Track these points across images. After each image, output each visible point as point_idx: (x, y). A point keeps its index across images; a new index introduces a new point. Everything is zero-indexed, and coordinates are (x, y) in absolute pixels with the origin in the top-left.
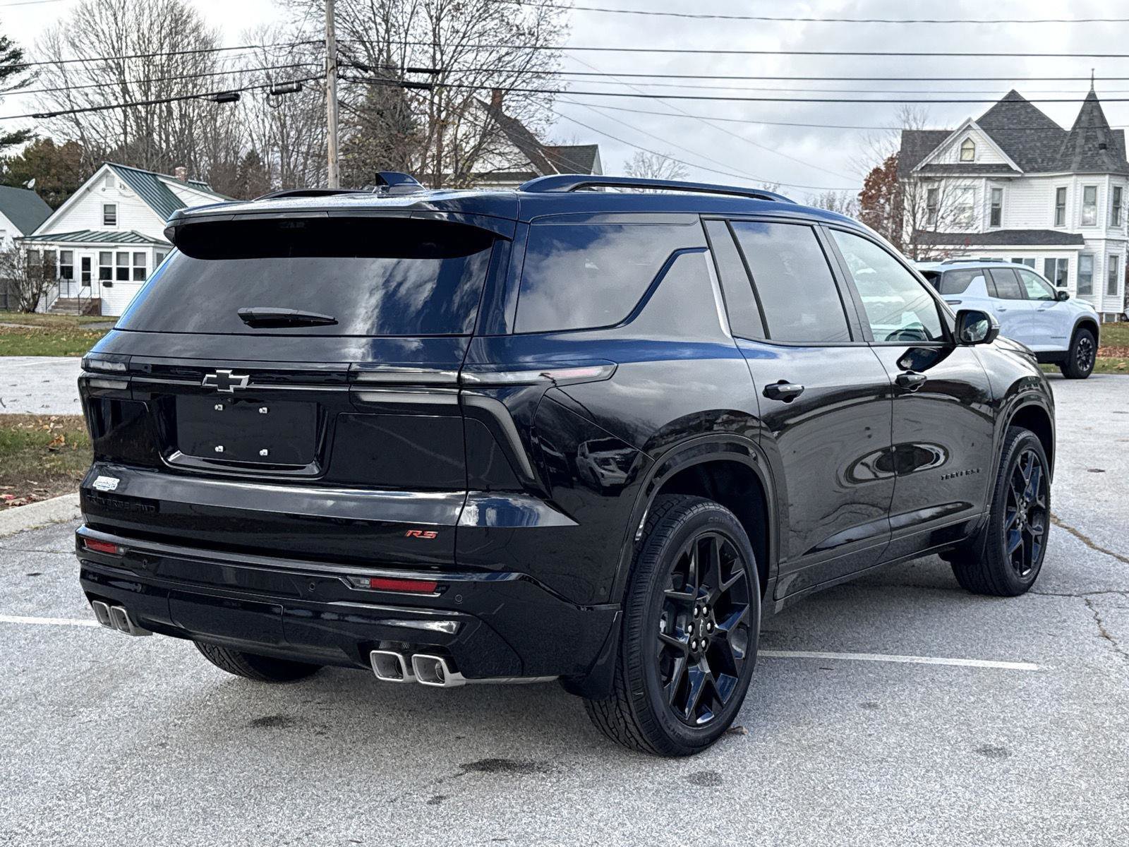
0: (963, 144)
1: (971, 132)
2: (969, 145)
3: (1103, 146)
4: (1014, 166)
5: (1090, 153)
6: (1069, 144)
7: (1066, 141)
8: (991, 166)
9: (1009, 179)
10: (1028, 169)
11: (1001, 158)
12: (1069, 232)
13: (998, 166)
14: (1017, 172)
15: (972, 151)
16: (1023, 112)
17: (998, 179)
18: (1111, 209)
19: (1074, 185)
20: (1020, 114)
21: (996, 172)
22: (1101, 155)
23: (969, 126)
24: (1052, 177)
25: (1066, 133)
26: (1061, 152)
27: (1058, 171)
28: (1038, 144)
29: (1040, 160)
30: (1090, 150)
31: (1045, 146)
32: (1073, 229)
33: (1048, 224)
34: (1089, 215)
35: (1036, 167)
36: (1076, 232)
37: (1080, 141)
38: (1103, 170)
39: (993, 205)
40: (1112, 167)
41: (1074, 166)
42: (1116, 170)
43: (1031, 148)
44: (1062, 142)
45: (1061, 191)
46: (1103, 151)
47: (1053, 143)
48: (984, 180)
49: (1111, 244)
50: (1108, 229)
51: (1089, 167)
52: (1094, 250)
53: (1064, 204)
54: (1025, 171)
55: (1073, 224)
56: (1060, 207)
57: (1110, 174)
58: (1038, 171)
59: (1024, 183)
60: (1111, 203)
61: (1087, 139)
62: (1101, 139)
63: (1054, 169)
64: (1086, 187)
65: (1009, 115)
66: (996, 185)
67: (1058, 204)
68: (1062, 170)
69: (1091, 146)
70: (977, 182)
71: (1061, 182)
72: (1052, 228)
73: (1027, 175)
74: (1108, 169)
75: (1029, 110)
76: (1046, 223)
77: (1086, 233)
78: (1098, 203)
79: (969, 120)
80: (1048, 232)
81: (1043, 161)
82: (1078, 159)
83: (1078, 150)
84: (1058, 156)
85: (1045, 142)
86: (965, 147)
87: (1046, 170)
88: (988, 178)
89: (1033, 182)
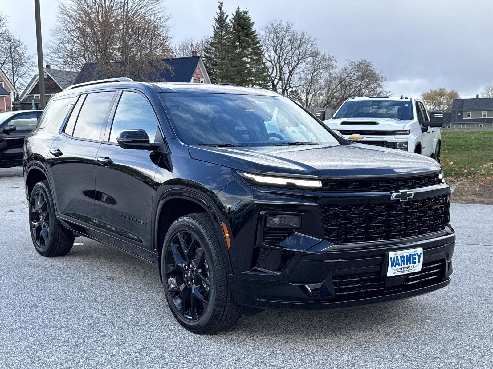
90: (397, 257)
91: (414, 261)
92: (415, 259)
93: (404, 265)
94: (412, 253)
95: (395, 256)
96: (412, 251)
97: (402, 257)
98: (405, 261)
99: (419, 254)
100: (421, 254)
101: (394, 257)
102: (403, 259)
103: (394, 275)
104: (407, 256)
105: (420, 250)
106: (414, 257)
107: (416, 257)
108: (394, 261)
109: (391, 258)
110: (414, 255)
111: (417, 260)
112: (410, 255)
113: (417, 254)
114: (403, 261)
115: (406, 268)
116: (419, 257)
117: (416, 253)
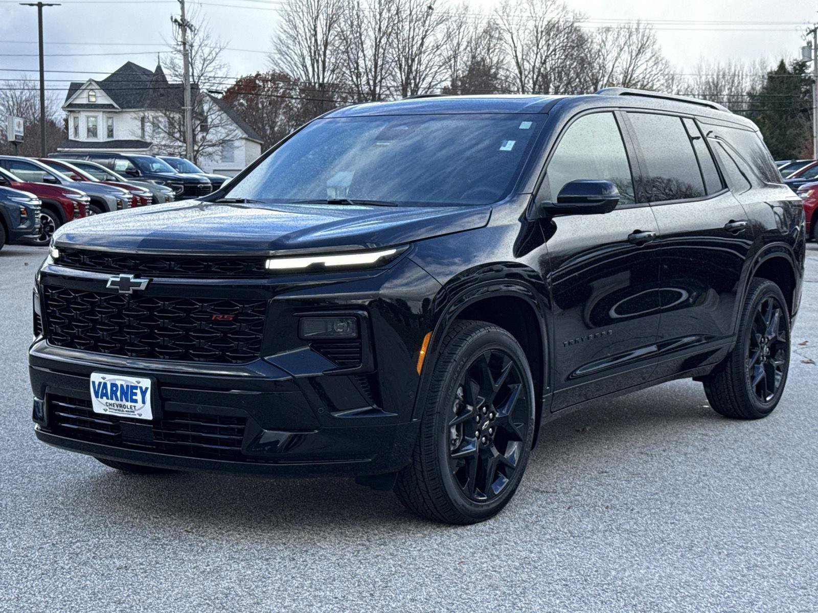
4: (116, 106)
8: (104, 105)
9: (114, 112)
11: (108, 101)
13: (107, 105)
14: (117, 108)
15: (94, 97)
17: (109, 112)
21: (107, 108)
29: (133, 102)
33: (137, 137)
39: (108, 126)
41: (147, 105)
48: (101, 113)
53: (144, 126)
54: (121, 108)
58: (131, 108)
59: (122, 114)
66: (109, 115)
70: (98, 114)
73: (122, 110)
76: (135, 136)
80: (138, 141)
88: (104, 112)
89: (126, 113)
90: (105, 384)
91: (134, 397)
92: (136, 394)
93: (117, 399)
94: (133, 385)
95: (103, 381)
96: (133, 380)
97: (113, 385)
98: (119, 394)
99: (144, 389)
100: (147, 389)
101: (100, 383)
102: (114, 389)
103: (104, 412)
104: (122, 386)
105: (146, 383)
106: (134, 391)
107: (138, 391)
108: (99, 389)
109: (94, 383)
110: (136, 388)
111: (139, 397)
112: (127, 386)
113: (141, 388)
114: (114, 393)
115: (121, 406)
116: (144, 393)
117: (139, 385)
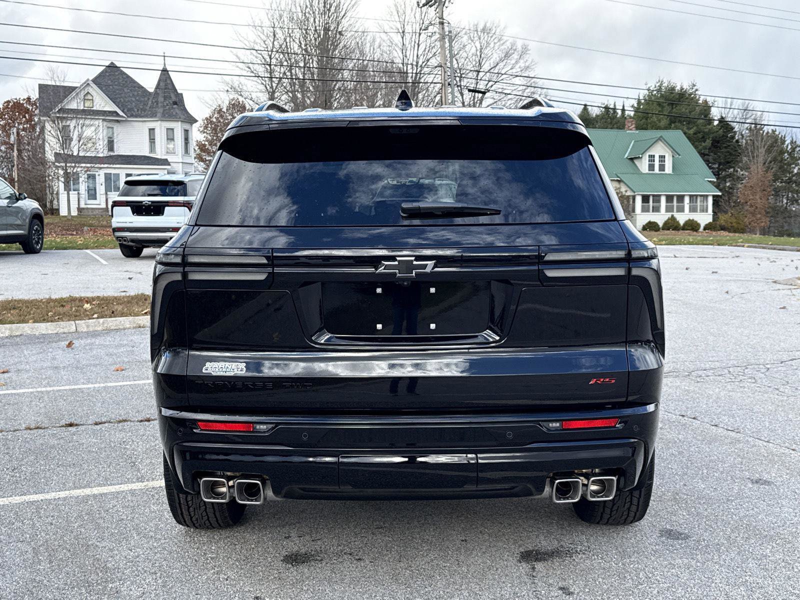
0: (84, 96)
1: (90, 88)
2: (89, 97)
3: (175, 103)
4: (121, 113)
5: (168, 107)
6: (154, 101)
7: (151, 99)
8: (105, 111)
9: (118, 121)
10: (129, 115)
11: (110, 107)
12: (159, 157)
13: (110, 112)
14: (122, 117)
15: (91, 101)
16: (121, 78)
17: (110, 121)
18: (183, 143)
19: (160, 127)
20: (119, 79)
21: (109, 116)
22: (175, 108)
23: (88, 84)
24: (145, 121)
25: (150, 93)
26: (149, 105)
27: (148, 118)
28: (134, 99)
30: (167, 105)
31: (137, 100)
32: (161, 156)
33: (146, 152)
34: (171, 146)
35: (134, 114)
36: (164, 157)
37: (161, 99)
38: (177, 118)
39: (109, 138)
40: (182, 117)
41: (159, 115)
42: (185, 119)
43: (129, 101)
44: (149, 99)
45: (152, 131)
46: (175, 106)
47: (143, 99)
49: (185, 166)
50: (183, 156)
51: (168, 116)
52: (176, 169)
53: (154, 139)
54: (128, 117)
55: (162, 152)
56: (152, 140)
57: (182, 121)
59: (128, 124)
60: (183, 140)
61: (165, 98)
62: (174, 98)
63: (146, 116)
64: (167, 129)
65: (112, 79)
66: (110, 125)
67: (150, 139)
68: (151, 117)
69: (167, 102)
70: (97, 122)
71: (152, 125)
72: (147, 154)
73: (129, 119)
74: (180, 118)
75: (125, 76)
76: (144, 150)
77: (170, 158)
78: (175, 139)
79: (88, 80)
80: (145, 157)
81: (138, 110)
82: (161, 110)
83: (160, 105)
84: (148, 108)
85: (137, 98)
86: (86, 98)
87: (141, 117)
88: (104, 120)
89: (133, 123)
